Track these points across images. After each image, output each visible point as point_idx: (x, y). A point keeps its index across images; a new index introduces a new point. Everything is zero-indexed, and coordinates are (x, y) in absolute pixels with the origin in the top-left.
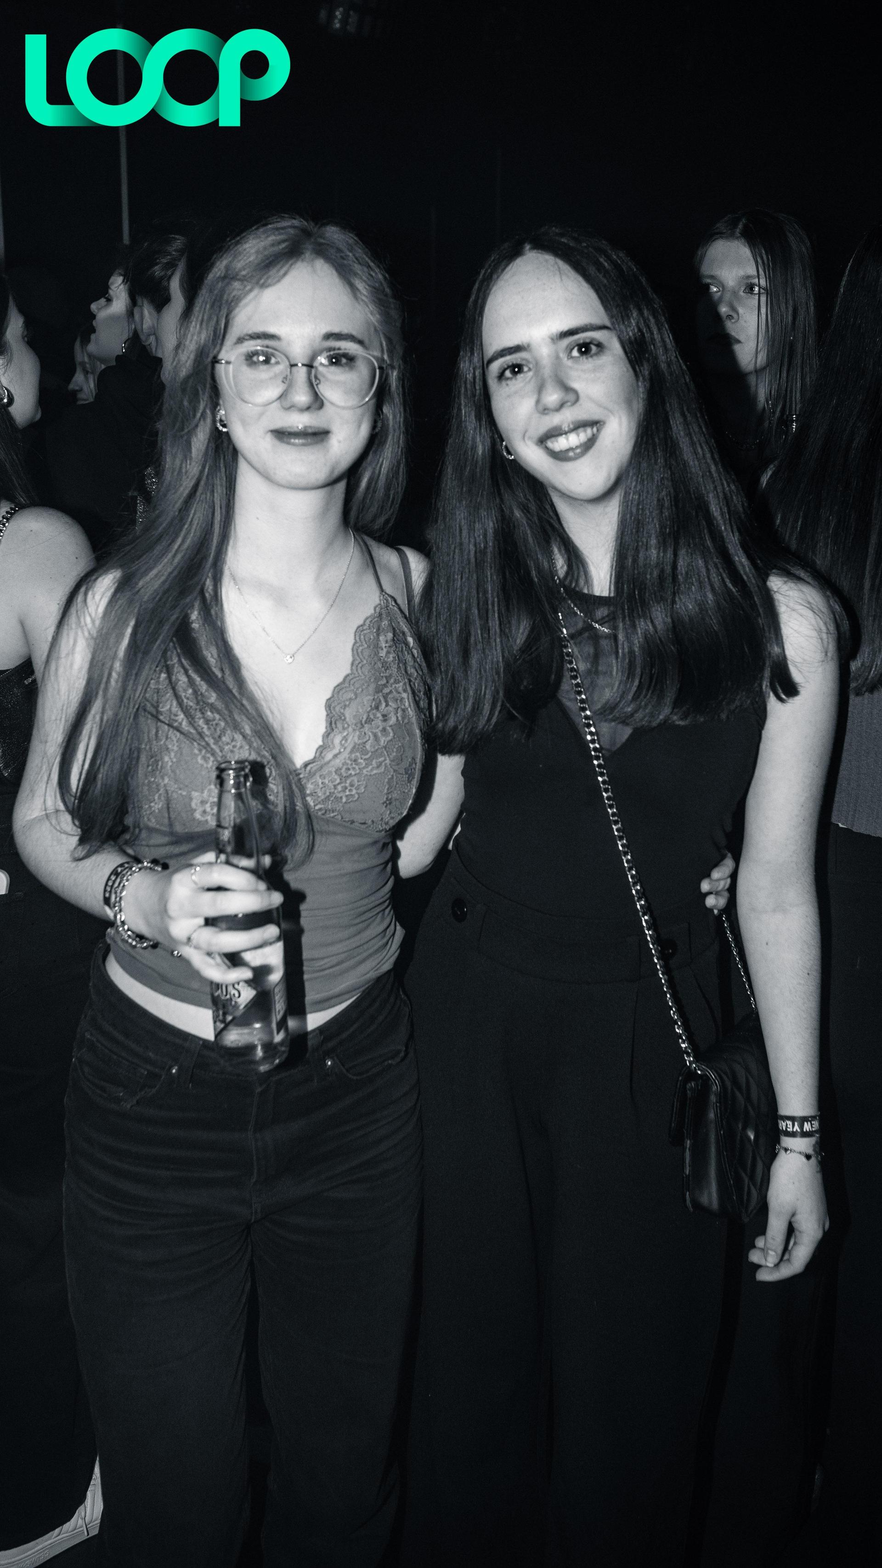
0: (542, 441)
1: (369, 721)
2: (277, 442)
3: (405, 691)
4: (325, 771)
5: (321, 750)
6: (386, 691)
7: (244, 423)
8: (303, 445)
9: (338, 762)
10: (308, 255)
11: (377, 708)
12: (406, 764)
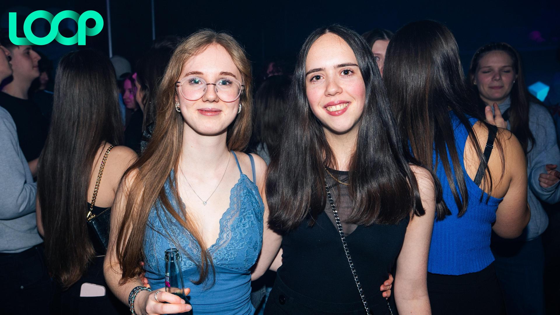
0: (325, 107)
1: (238, 227)
2: (200, 115)
3: (252, 213)
4: (220, 249)
5: (219, 239)
6: (244, 214)
7: (187, 107)
8: (211, 115)
9: (225, 245)
10: (214, 42)
11: (241, 221)
12: (253, 244)
